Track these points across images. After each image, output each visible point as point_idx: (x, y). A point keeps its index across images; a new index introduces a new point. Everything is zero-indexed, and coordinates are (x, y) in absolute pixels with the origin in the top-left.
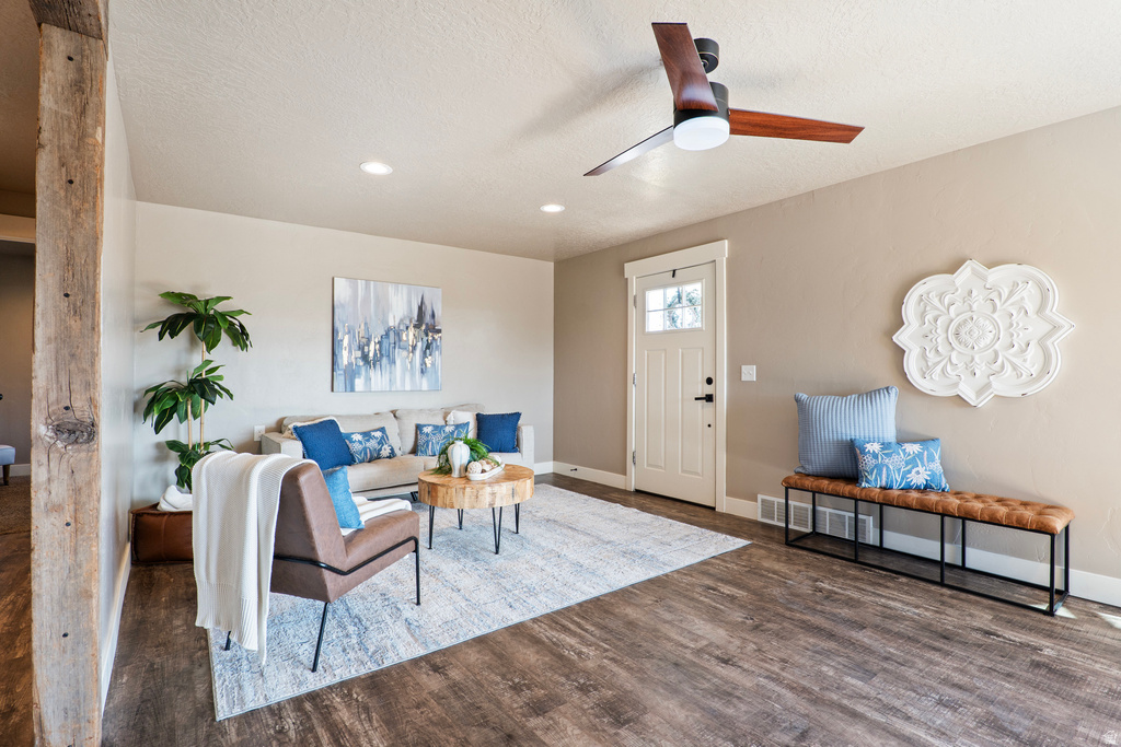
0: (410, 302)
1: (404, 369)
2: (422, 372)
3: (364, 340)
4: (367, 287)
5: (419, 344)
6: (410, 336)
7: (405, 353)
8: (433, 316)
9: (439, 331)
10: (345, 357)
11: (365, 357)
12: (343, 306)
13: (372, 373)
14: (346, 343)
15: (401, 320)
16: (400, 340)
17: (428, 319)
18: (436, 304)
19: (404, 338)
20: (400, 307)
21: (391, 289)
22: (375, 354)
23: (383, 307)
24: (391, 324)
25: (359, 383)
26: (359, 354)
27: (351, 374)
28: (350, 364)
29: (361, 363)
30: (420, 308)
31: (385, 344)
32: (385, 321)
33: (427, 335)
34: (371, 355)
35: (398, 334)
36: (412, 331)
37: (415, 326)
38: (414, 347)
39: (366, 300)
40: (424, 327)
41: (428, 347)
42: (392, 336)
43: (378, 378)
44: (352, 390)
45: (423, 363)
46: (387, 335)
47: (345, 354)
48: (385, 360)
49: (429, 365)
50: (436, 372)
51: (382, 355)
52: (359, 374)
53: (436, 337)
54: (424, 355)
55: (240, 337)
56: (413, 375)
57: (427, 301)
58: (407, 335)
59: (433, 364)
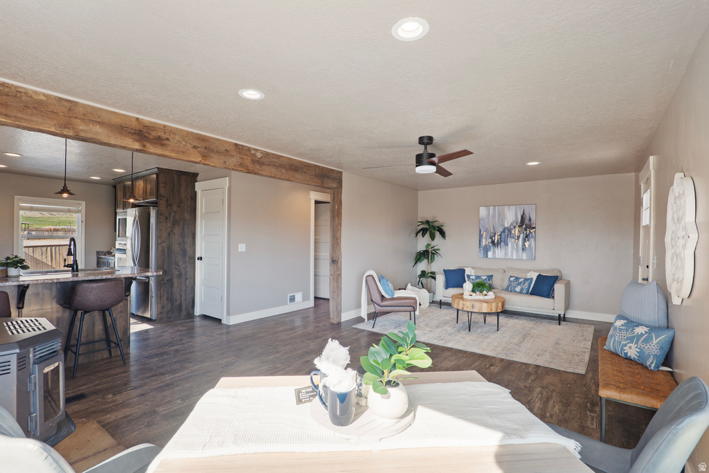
0: (516, 214)
1: (513, 248)
2: (523, 249)
3: (493, 234)
4: (494, 209)
5: (522, 235)
6: (516, 231)
7: (513, 240)
8: (530, 220)
9: (534, 228)
10: (484, 243)
11: (493, 242)
12: (483, 219)
13: (496, 249)
14: (484, 236)
15: (512, 224)
16: (511, 233)
17: (527, 221)
18: (532, 213)
19: (513, 232)
20: (511, 216)
21: (506, 208)
22: (498, 241)
23: (502, 217)
24: (506, 226)
25: (490, 254)
26: (490, 240)
27: (486, 250)
28: (486, 245)
29: (491, 245)
30: (522, 217)
31: (503, 236)
32: (503, 225)
33: (526, 230)
34: (496, 241)
35: (510, 230)
36: (517, 229)
37: (519, 226)
38: (519, 237)
39: (494, 215)
40: (524, 226)
41: (527, 236)
42: (507, 232)
43: (499, 253)
44: (487, 257)
45: (524, 245)
46: (504, 231)
47: (484, 240)
48: (502, 244)
49: (527, 246)
50: (531, 250)
51: (501, 241)
52: (490, 250)
53: (532, 231)
54: (524, 241)
55: (443, 234)
56: (517, 251)
57: (526, 213)
58: (515, 231)
59: (530, 246)
